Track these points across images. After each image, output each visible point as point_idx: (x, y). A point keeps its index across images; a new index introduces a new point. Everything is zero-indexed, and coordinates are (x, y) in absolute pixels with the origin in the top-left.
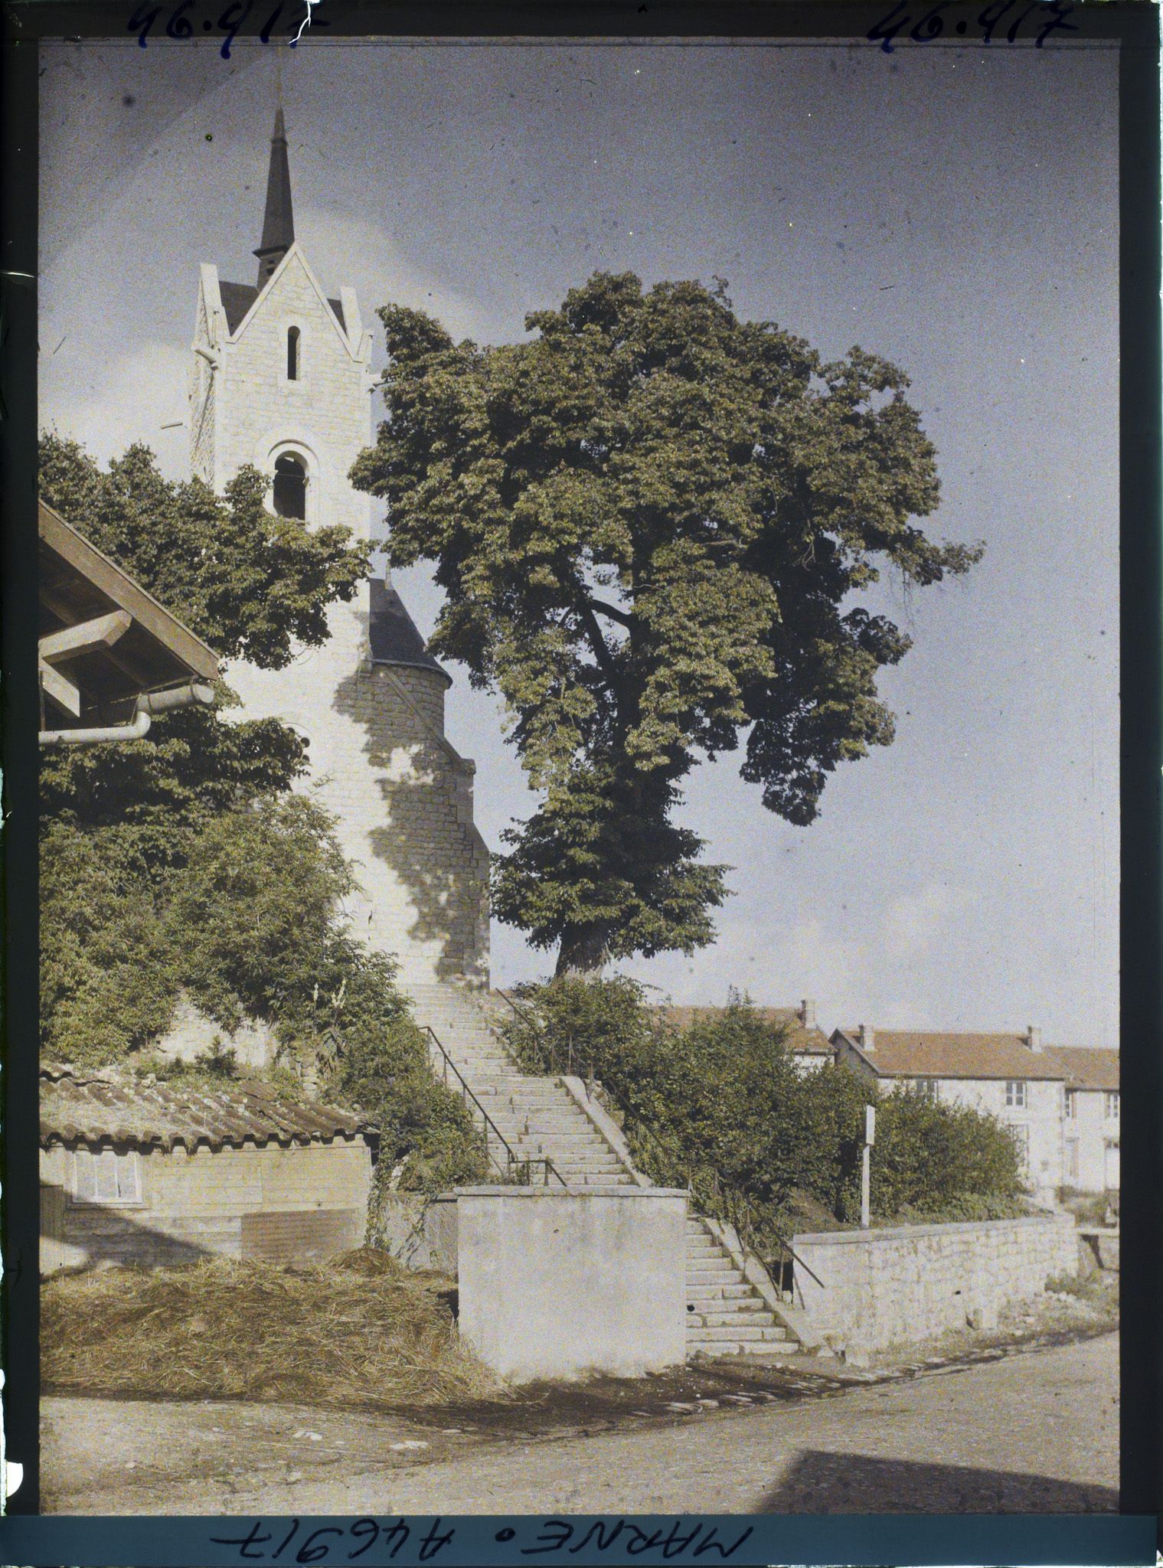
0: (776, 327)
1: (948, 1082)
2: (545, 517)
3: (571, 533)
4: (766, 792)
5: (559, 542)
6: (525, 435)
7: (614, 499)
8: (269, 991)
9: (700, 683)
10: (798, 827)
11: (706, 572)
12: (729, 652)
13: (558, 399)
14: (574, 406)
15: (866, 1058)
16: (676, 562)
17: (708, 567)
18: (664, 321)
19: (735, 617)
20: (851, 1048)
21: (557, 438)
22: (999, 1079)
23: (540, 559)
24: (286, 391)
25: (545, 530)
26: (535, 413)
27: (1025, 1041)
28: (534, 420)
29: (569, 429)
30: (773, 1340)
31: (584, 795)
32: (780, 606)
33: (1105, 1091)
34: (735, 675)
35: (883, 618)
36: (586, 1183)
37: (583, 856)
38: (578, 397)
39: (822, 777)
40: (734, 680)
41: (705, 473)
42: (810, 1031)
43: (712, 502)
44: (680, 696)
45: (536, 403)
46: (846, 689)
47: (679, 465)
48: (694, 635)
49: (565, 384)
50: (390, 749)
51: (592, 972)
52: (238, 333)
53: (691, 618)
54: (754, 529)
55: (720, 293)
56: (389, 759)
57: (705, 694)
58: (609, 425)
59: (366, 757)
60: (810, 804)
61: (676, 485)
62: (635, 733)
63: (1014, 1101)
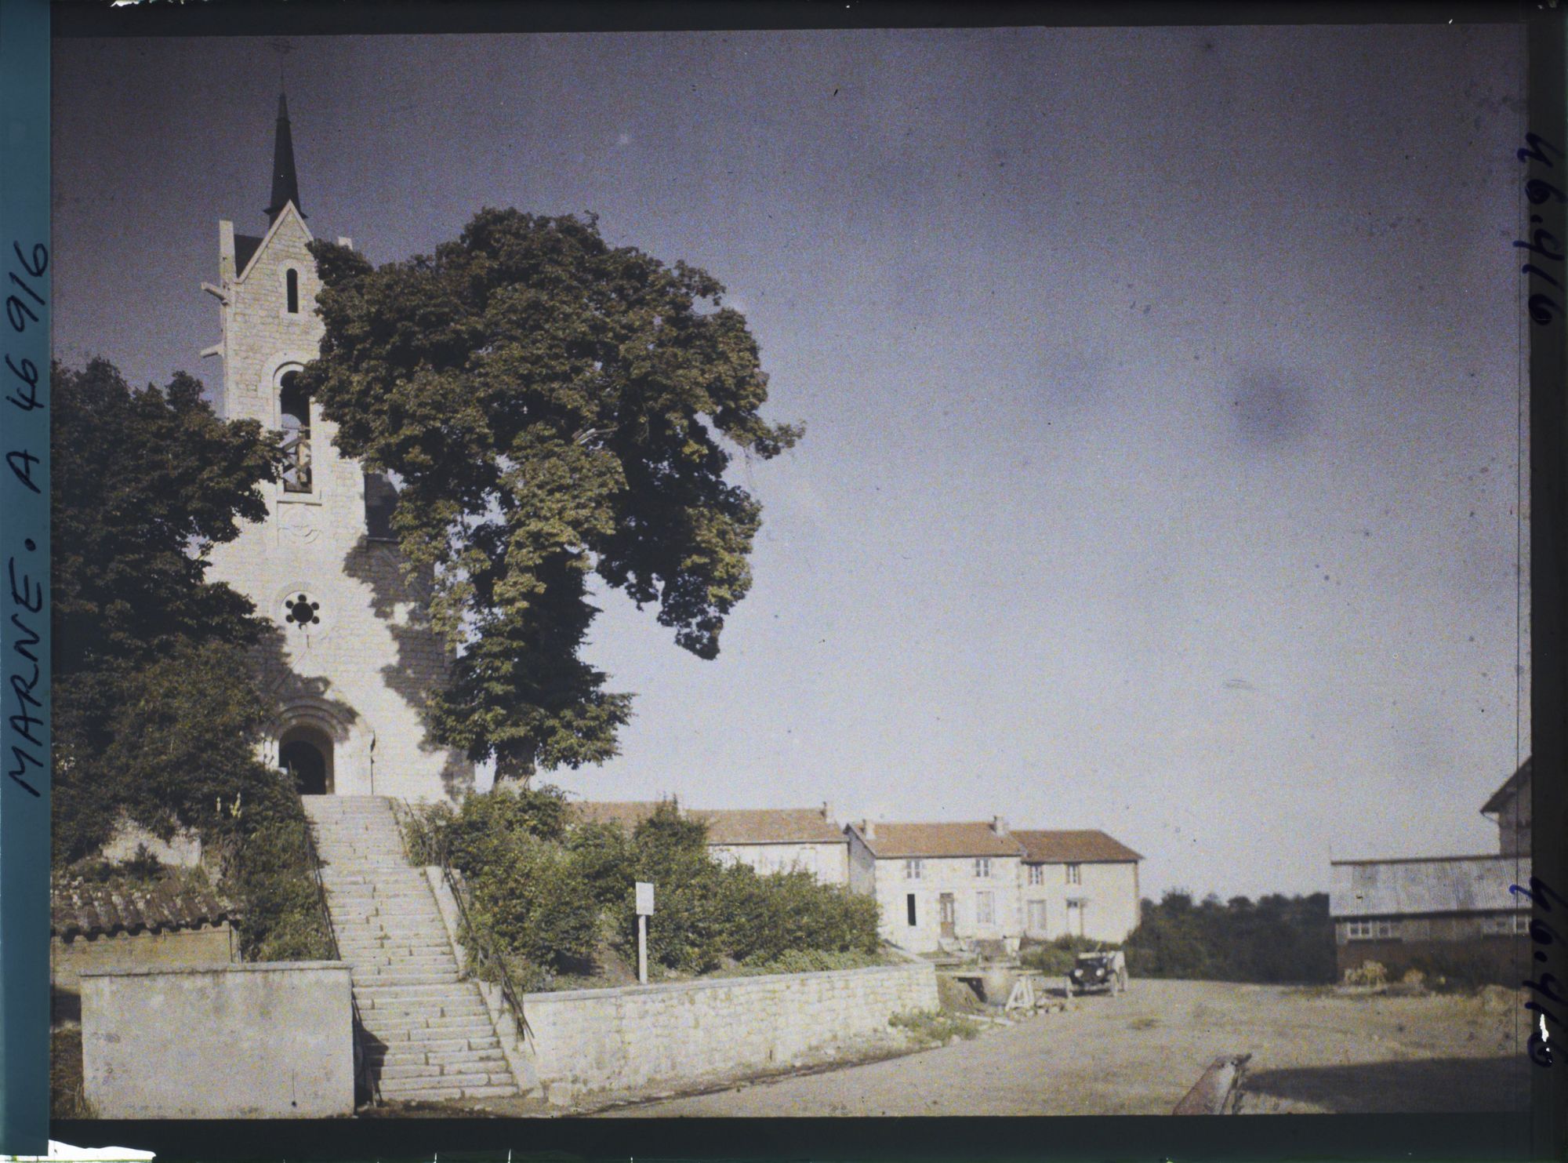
0: (637, 250)
1: (930, 861)
2: (410, 406)
3: (435, 419)
4: (679, 634)
5: (425, 427)
6: (396, 339)
7: (473, 390)
8: (187, 805)
9: (547, 540)
10: (705, 661)
11: (556, 449)
12: (571, 514)
13: (418, 307)
14: (431, 313)
15: (869, 846)
16: (531, 442)
17: (557, 445)
18: (525, 244)
19: (580, 486)
20: (858, 837)
21: (419, 340)
22: (970, 857)
23: (410, 441)
24: (286, 322)
25: (413, 416)
26: (400, 319)
27: (992, 827)
28: (399, 325)
29: (431, 333)
30: (500, 1085)
31: (495, 639)
32: (627, 477)
33: (1066, 863)
34: (579, 533)
35: (739, 487)
36: (411, 954)
37: (498, 689)
38: (435, 306)
39: (720, 620)
40: (578, 536)
41: (546, 366)
42: (828, 826)
43: (552, 390)
44: (533, 552)
45: (400, 310)
46: (703, 545)
47: (523, 359)
48: (542, 501)
49: (425, 295)
50: (392, 605)
51: (522, 782)
52: (243, 276)
53: (540, 487)
54: (592, 413)
55: (593, 225)
56: (392, 612)
57: (553, 549)
58: (463, 328)
59: (373, 611)
60: (713, 641)
61: (521, 377)
62: (501, 583)
63: (982, 873)
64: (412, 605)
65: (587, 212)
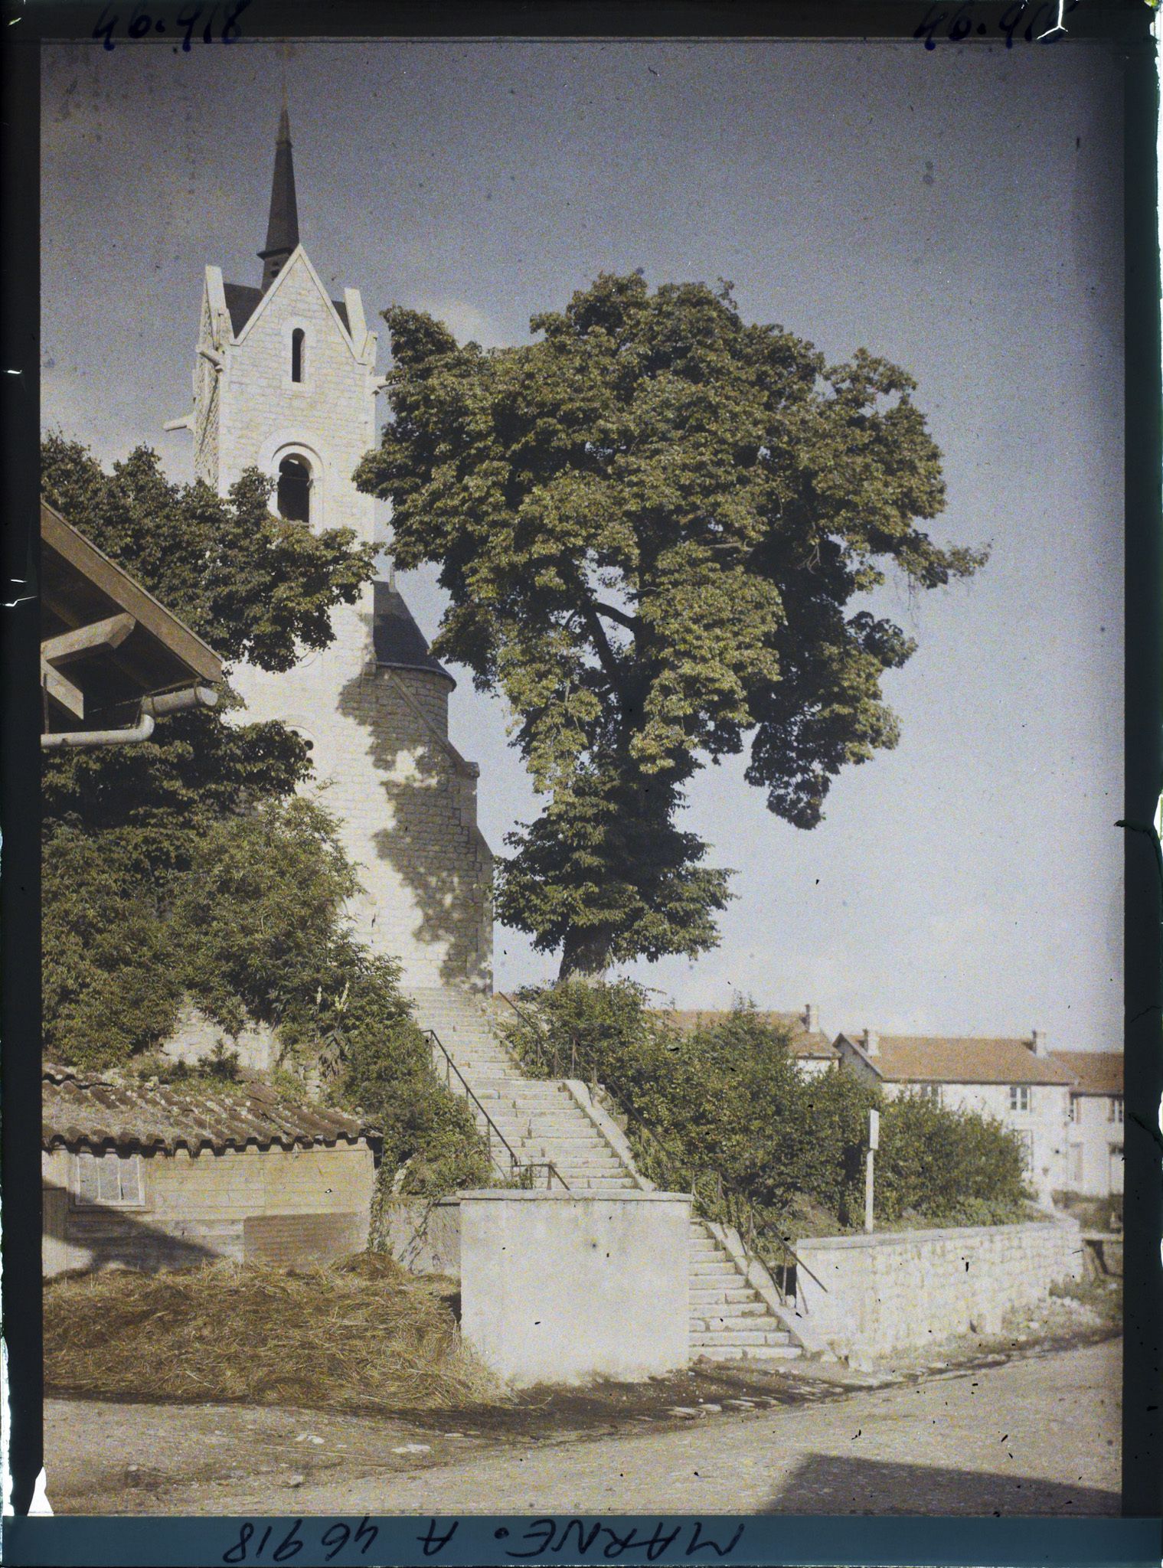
0: (781, 329)
1: (952, 1087)
2: (550, 520)
3: (576, 536)
4: (771, 795)
5: (564, 544)
6: (531, 436)
7: (620, 502)
8: (273, 994)
9: (705, 686)
10: (803, 830)
11: (711, 575)
12: (733, 655)
13: (563, 401)
14: (579, 409)
15: (870, 1062)
16: (681, 565)
17: (713, 570)
18: (669, 323)
19: (740, 620)
20: (856, 1053)
21: (562, 440)
22: (1003, 1083)
23: (545, 562)
24: (290, 394)
25: (550, 532)
26: (541, 415)
27: (1030, 1046)
28: (540, 422)
29: (574, 432)
30: (777, 1345)
31: (588, 798)
32: (785, 609)
33: (1109, 1096)
34: (740, 678)
35: (888, 621)
36: (589, 1187)
37: (588, 860)
38: (583, 400)
39: (826, 781)
40: (739, 683)
41: (711, 476)
42: (814, 1036)
43: (717, 505)
44: (685, 700)
45: (541, 405)
46: (850, 692)
47: (685, 467)
48: (698, 638)
49: (570, 386)
50: (394, 752)
51: (596, 976)
52: (242, 335)
53: (696, 621)
54: (759, 532)
55: (725, 295)
56: (394, 762)
57: (710, 697)
58: (614, 427)
59: (371, 759)
60: (814, 808)
61: (681, 488)
62: (640, 736)
63: (1019, 1105)
64: (420, 751)
65: (720, 279)
